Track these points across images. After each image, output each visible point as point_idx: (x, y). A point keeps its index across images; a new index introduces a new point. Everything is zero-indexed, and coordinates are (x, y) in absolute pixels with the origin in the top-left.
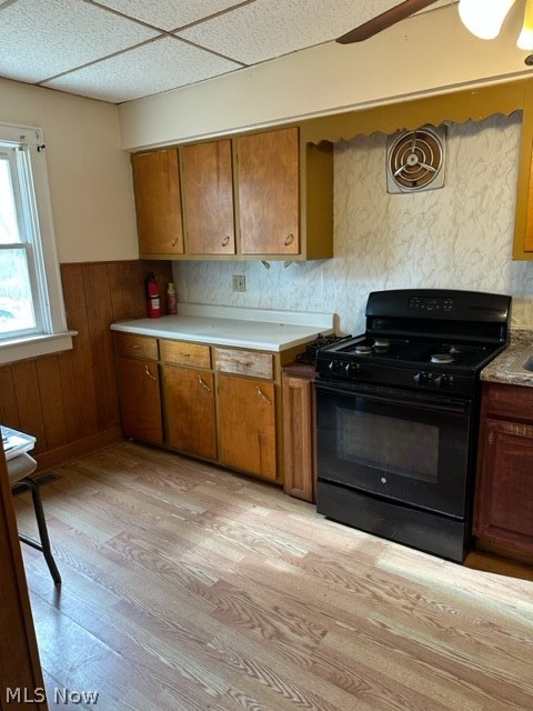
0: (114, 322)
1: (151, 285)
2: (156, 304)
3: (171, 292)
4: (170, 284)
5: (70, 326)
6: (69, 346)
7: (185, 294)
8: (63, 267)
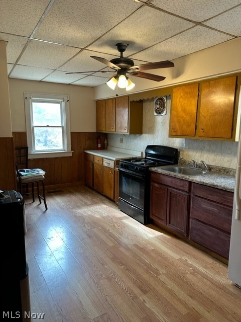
0: (86, 150)
1: (98, 140)
2: (99, 146)
3: (106, 142)
4: (106, 140)
5: (72, 150)
6: (71, 155)
7: (110, 143)
8: (72, 133)
